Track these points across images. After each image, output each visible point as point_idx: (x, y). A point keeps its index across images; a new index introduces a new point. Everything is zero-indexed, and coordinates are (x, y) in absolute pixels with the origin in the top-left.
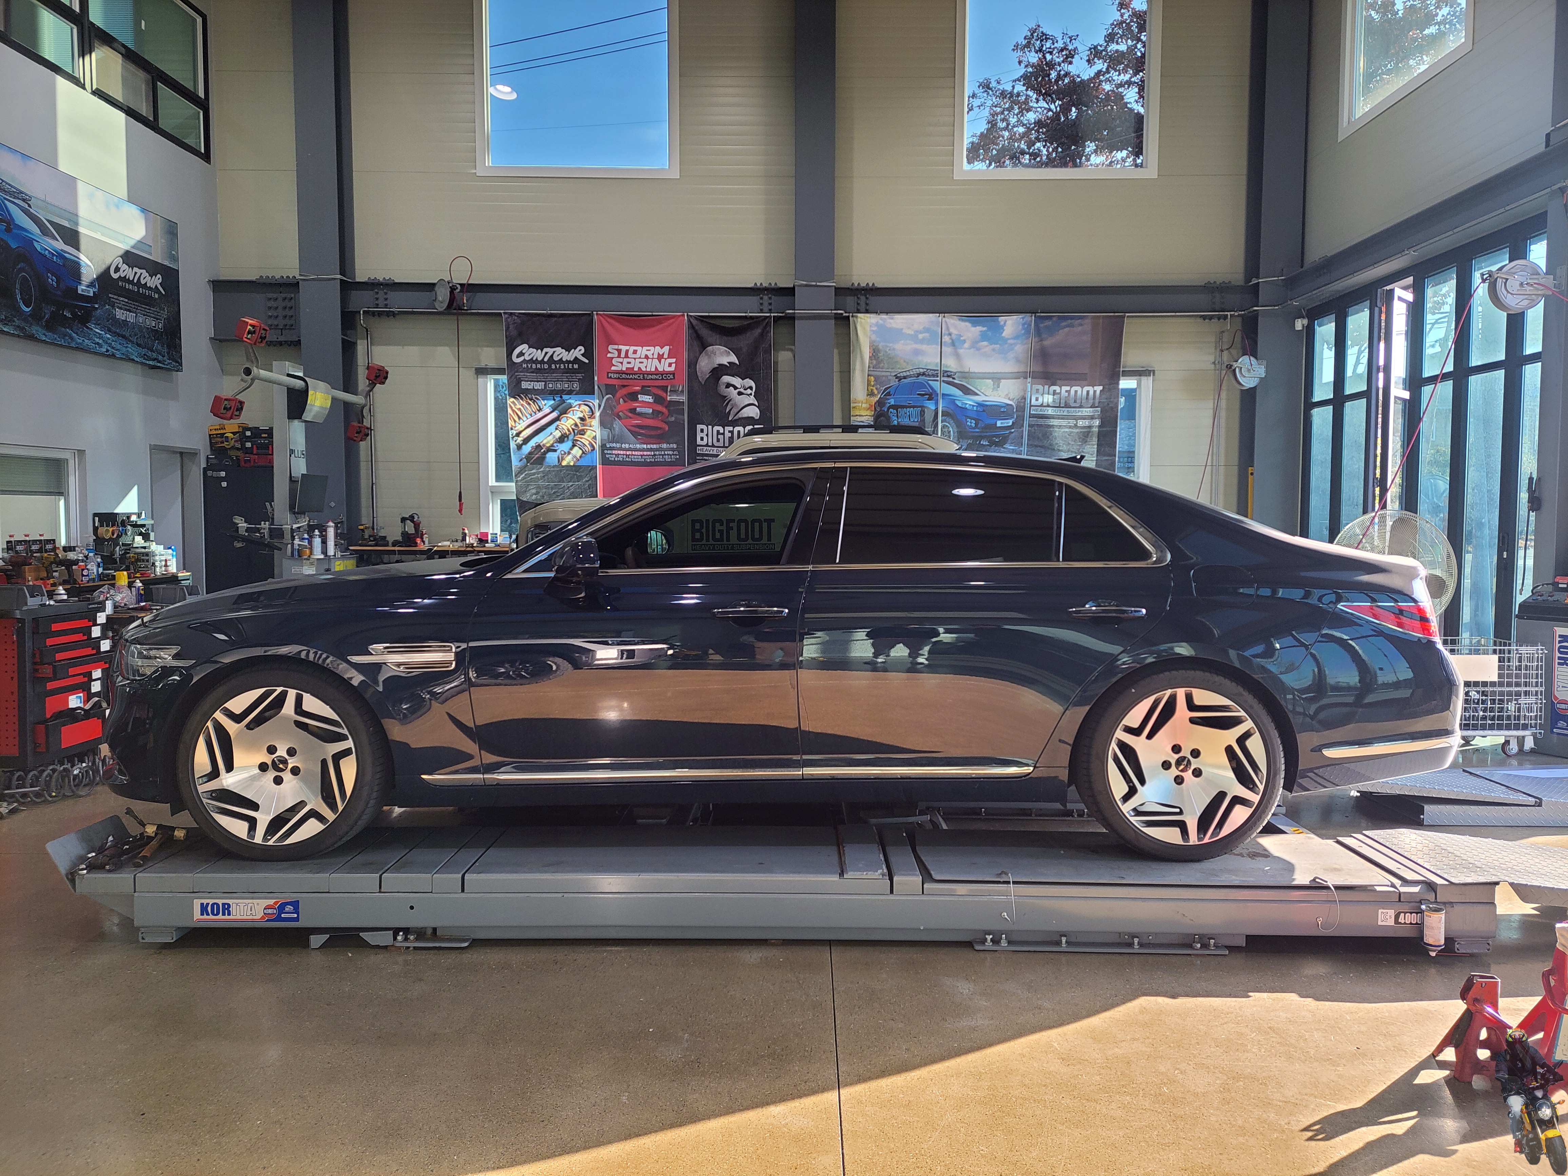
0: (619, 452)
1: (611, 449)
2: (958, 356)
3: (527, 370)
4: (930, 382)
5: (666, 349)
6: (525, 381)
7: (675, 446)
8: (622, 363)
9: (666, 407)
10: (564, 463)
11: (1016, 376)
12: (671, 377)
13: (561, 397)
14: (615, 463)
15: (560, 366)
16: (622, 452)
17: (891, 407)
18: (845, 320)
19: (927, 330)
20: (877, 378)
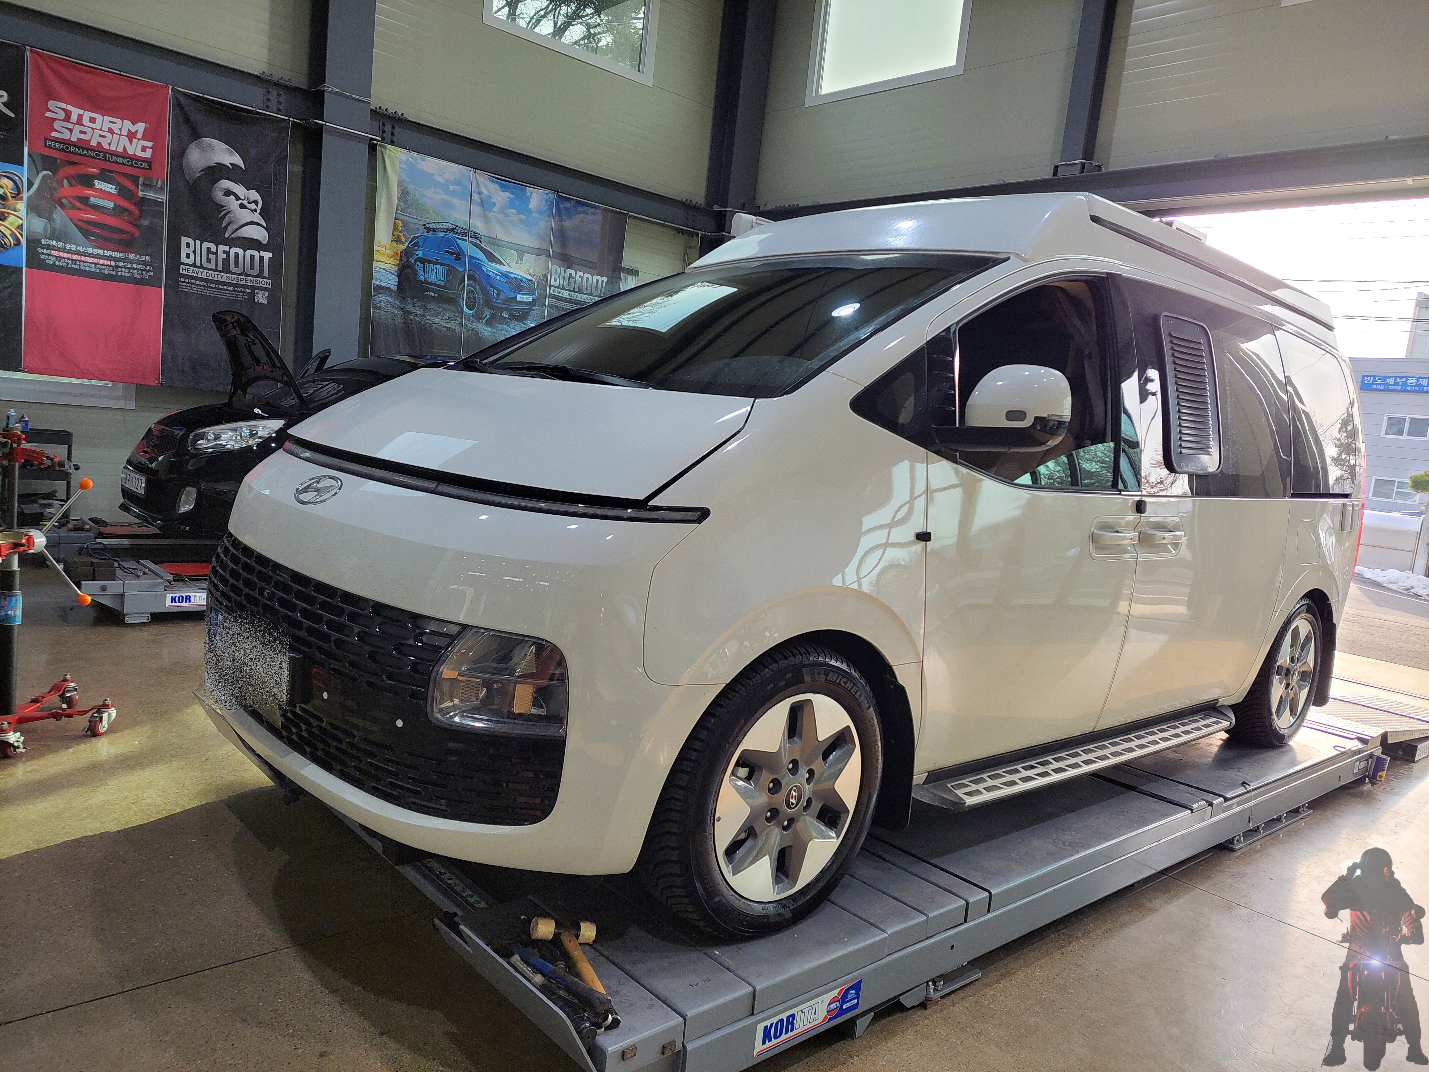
1: (45, 246)
2: (486, 219)
4: (458, 240)
5: (140, 127)
7: (149, 259)
8: (72, 130)
9: (136, 205)
11: (539, 252)
12: (145, 165)
14: (53, 268)
16: (64, 255)
17: (418, 259)
18: (373, 148)
19: (458, 183)
20: (405, 223)
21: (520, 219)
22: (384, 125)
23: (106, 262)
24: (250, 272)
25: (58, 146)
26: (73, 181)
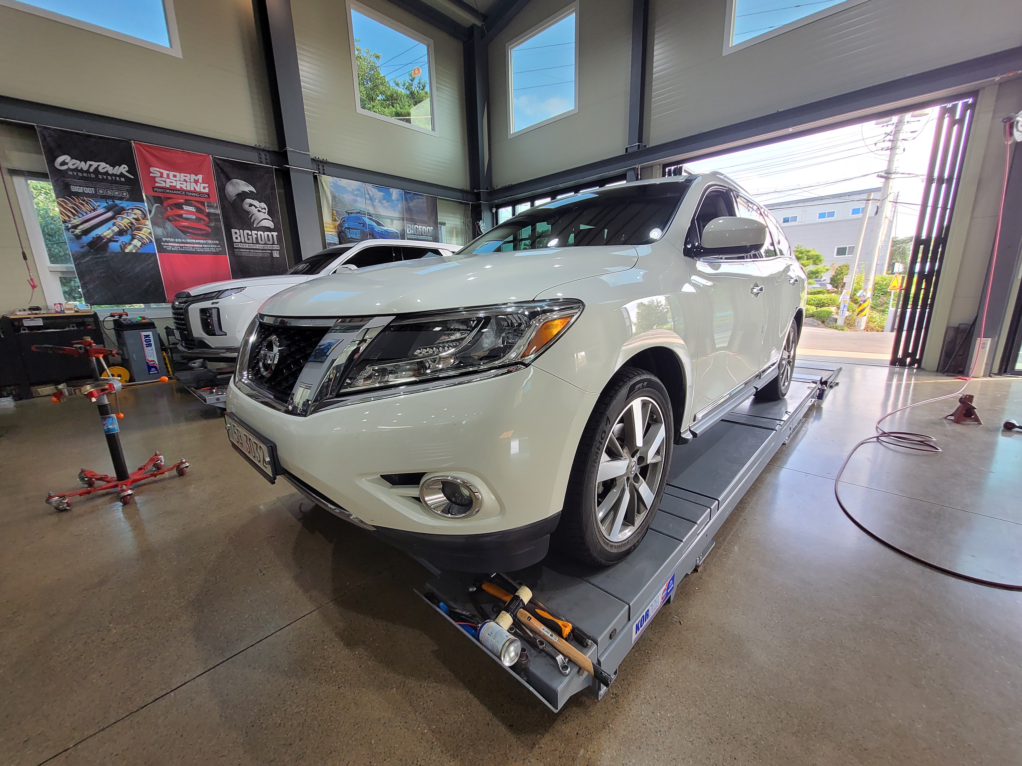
0: (174, 244)
1: (166, 242)
2: (373, 205)
3: (73, 177)
4: (362, 217)
5: (200, 177)
6: (74, 186)
7: (217, 242)
8: (165, 182)
9: (206, 216)
10: (127, 251)
11: (399, 219)
12: (206, 196)
13: (114, 202)
14: (171, 251)
15: (107, 178)
16: (176, 245)
18: (315, 178)
19: (358, 190)
20: (337, 212)
21: (389, 205)
22: (319, 166)
23: (198, 246)
24: (268, 243)
25: (160, 190)
26: (172, 207)
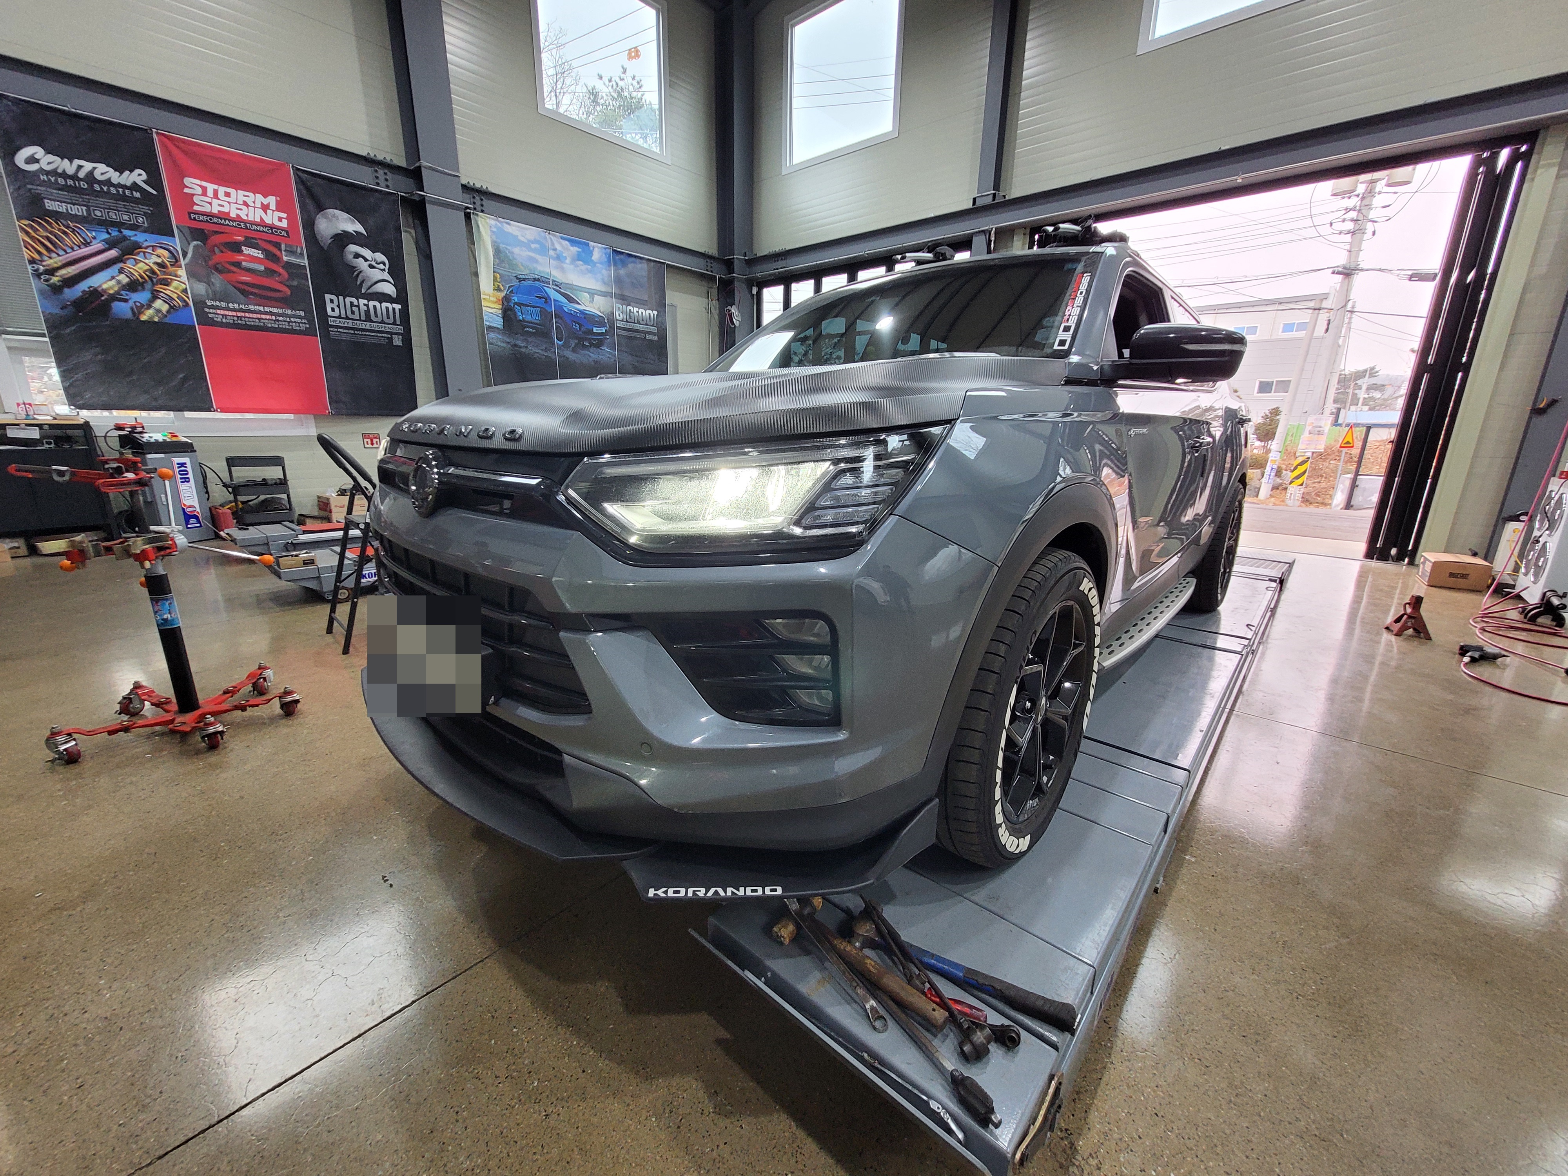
0: (226, 312)
1: (213, 307)
2: (563, 270)
3: (49, 184)
4: (544, 288)
5: (272, 200)
6: (50, 200)
7: (302, 313)
8: (210, 204)
9: (282, 267)
10: (144, 318)
11: (605, 294)
12: (284, 233)
13: (120, 231)
14: (222, 324)
15: (108, 190)
16: (230, 313)
17: (515, 303)
18: (468, 216)
19: (537, 242)
20: (501, 276)
21: (587, 269)
22: (474, 196)
23: (267, 317)
24: (386, 320)
25: (201, 218)
26: (224, 250)
